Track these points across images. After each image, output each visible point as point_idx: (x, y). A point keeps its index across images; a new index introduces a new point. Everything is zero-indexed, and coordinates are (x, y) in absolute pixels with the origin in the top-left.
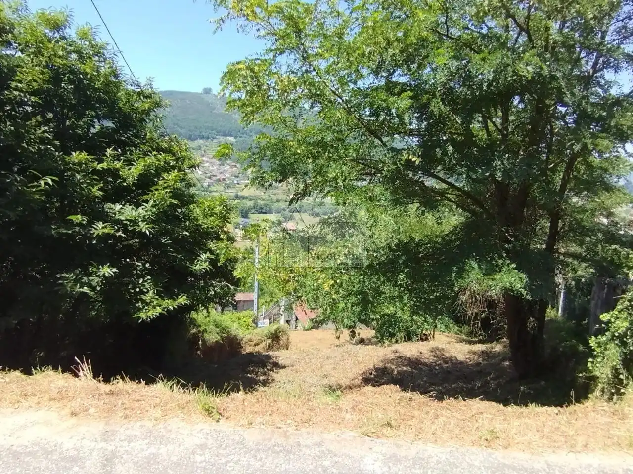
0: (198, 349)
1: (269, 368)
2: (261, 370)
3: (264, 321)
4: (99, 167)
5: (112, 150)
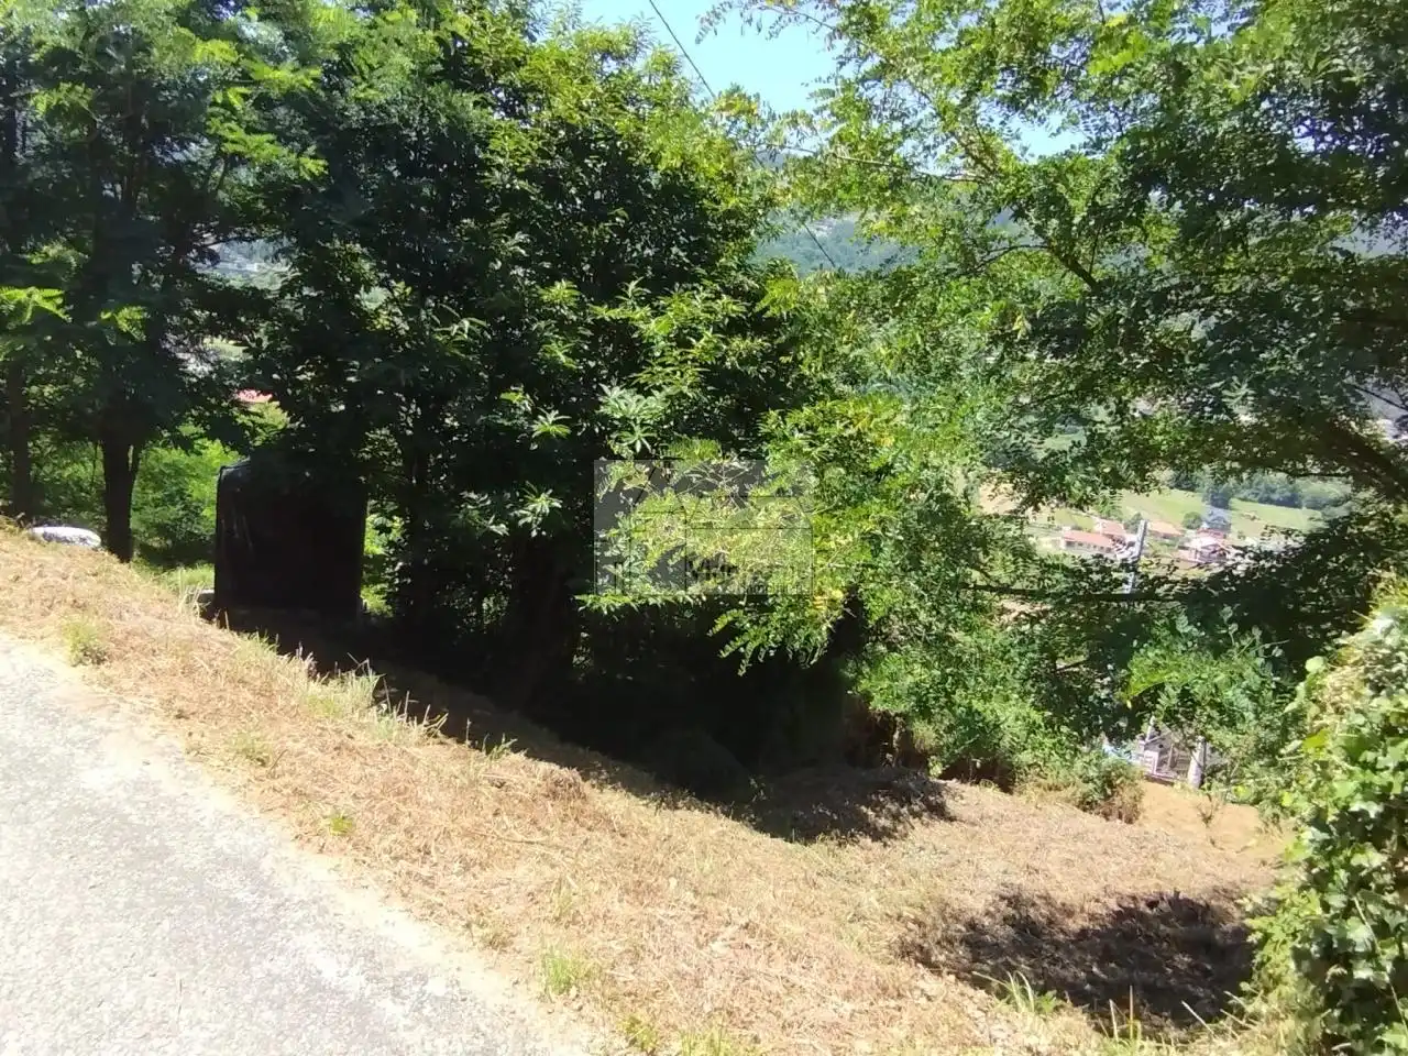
0: (891, 750)
1: (916, 808)
2: (893, 807)
3: (1148, 753)
4: (605, 313)
5: (637, 286)
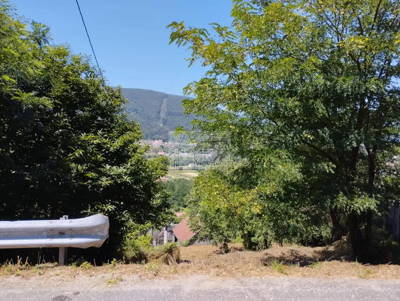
4: (95, 142)
5: (101, 131)
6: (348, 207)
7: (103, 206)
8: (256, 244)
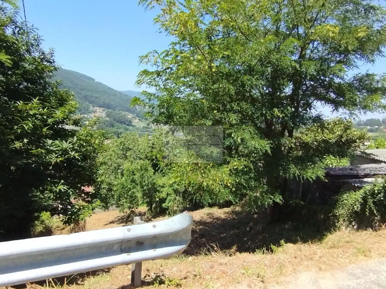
6: (301, 177)
7: (51, 187)
8: (167, 209)
